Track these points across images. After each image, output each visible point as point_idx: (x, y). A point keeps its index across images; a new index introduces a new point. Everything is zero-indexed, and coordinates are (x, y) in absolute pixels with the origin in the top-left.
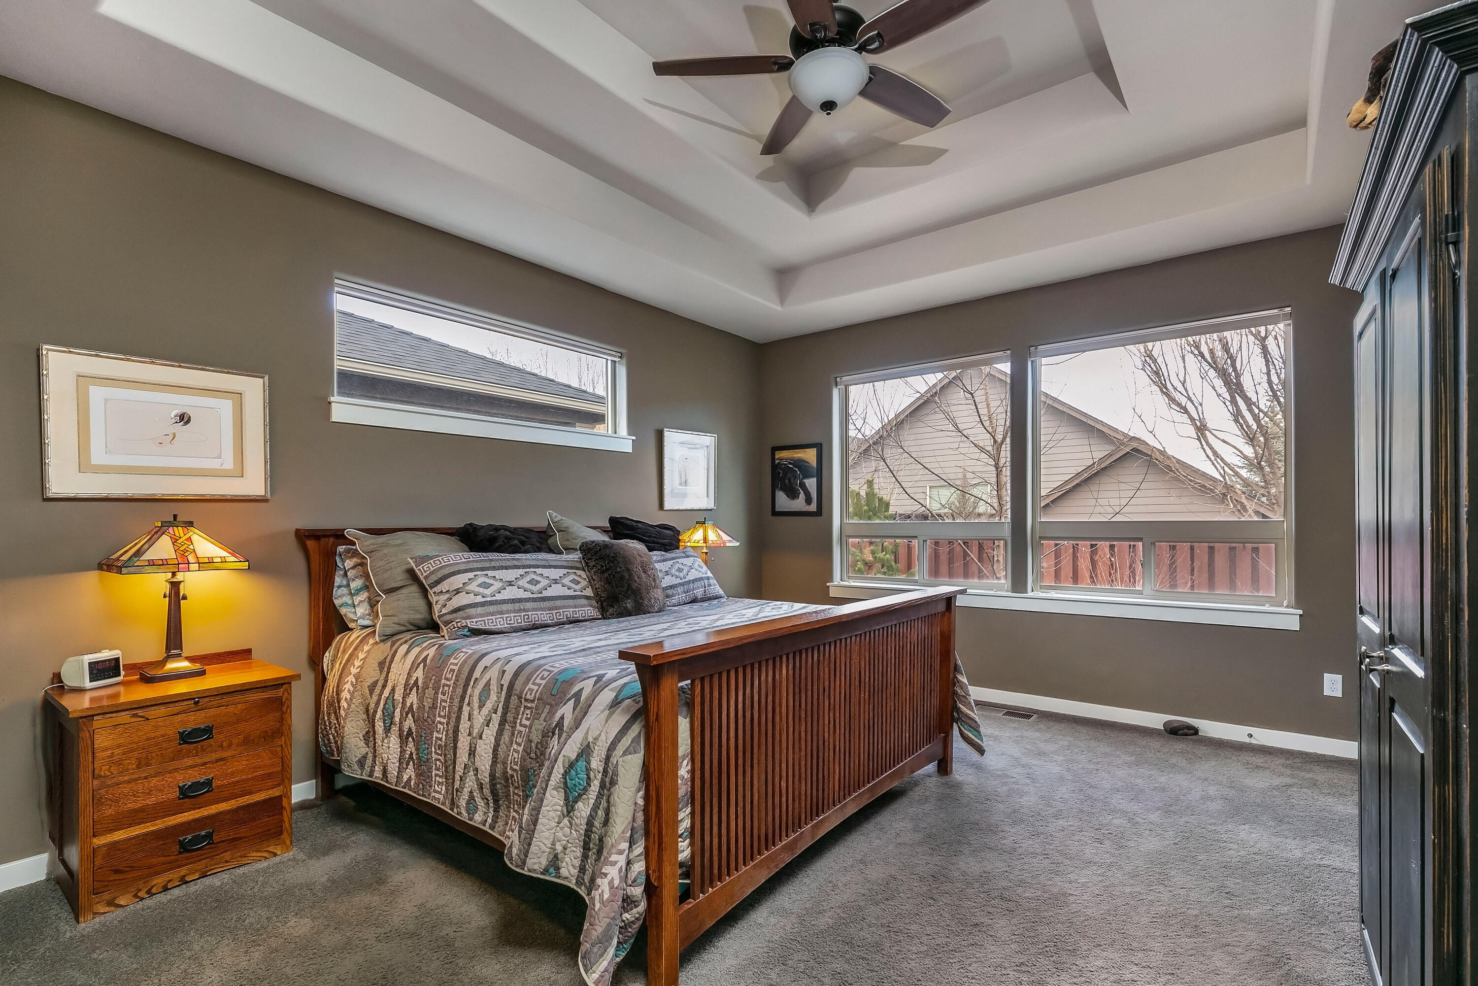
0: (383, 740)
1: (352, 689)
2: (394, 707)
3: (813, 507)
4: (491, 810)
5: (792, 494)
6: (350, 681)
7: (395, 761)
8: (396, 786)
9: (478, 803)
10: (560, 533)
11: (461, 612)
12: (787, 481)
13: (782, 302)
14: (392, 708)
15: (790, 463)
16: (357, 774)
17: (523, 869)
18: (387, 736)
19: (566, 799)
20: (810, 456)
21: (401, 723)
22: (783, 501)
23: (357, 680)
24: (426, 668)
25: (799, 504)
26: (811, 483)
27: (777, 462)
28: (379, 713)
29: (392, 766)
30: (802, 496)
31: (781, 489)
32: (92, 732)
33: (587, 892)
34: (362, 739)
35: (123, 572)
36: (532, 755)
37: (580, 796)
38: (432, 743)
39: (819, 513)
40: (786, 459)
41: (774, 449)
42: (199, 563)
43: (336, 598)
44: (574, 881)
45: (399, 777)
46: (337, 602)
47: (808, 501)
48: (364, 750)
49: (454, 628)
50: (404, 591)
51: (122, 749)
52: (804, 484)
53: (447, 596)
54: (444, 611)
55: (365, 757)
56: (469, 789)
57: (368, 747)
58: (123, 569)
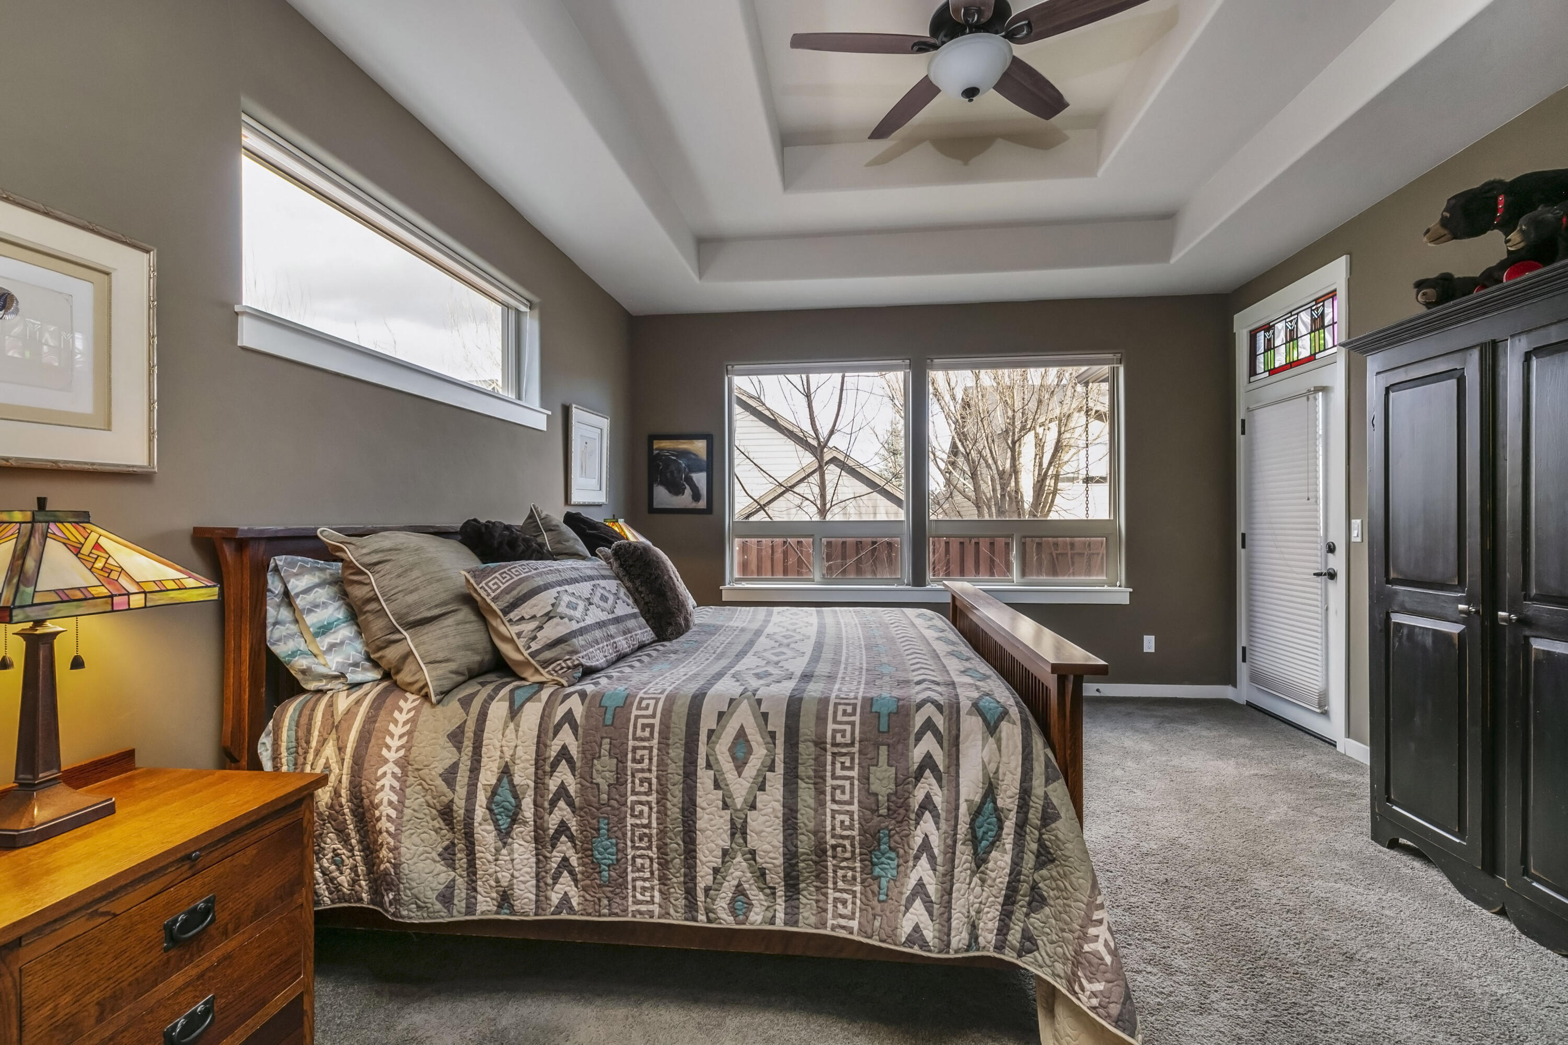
0: (498, 850)
1: (397, 785)
2: (516, 797)
3: (702, 504)
4: (781, 901)
5: (676, 489)
6: (389, 772)
7: (528, 877)
8: (536, 914)
9: (751, 897)
10: (550, 533)
11: (562, 645)
12: (668, 474)
13: (701, 275)
14: (513, 800)
15: (673, 455)
16: (442, 917)
17: (948, 952)
18: (505, 844)
19: (975, 853)
20: (699, 447)
21: (538, 816)
22: (662, 496)
23: (403, 768)
24: (580, 731)
25: (685, 500)
26: (700, 479)
27: (656, 452)
28: (480, 812)
29: (522, 886)
30: (688, 491)
31: (662, 483)
32: (16, 975)
33: (1015, 955)
34: (438, 859)
35: (15, 619)
36: (881, 812)
37: (993, 844)
38: (625, 835)
39: (709, 510)
40: (668, 450)
41: (653, 438)
42: (145, 593)
43: (274, 644)
44: (992, 949)
45: (541, 900)
46: (281, 650)
47: (696, 496)
48: (444, 876)
49: (562, 668)
50: (450, 621)
51: (71, 992)
52: (691, 479)
53: (533, 625)
54: (535, 646)
55: (451, 886)
56: (735, 883)
57: (454, 869)
58: (15, 612)
